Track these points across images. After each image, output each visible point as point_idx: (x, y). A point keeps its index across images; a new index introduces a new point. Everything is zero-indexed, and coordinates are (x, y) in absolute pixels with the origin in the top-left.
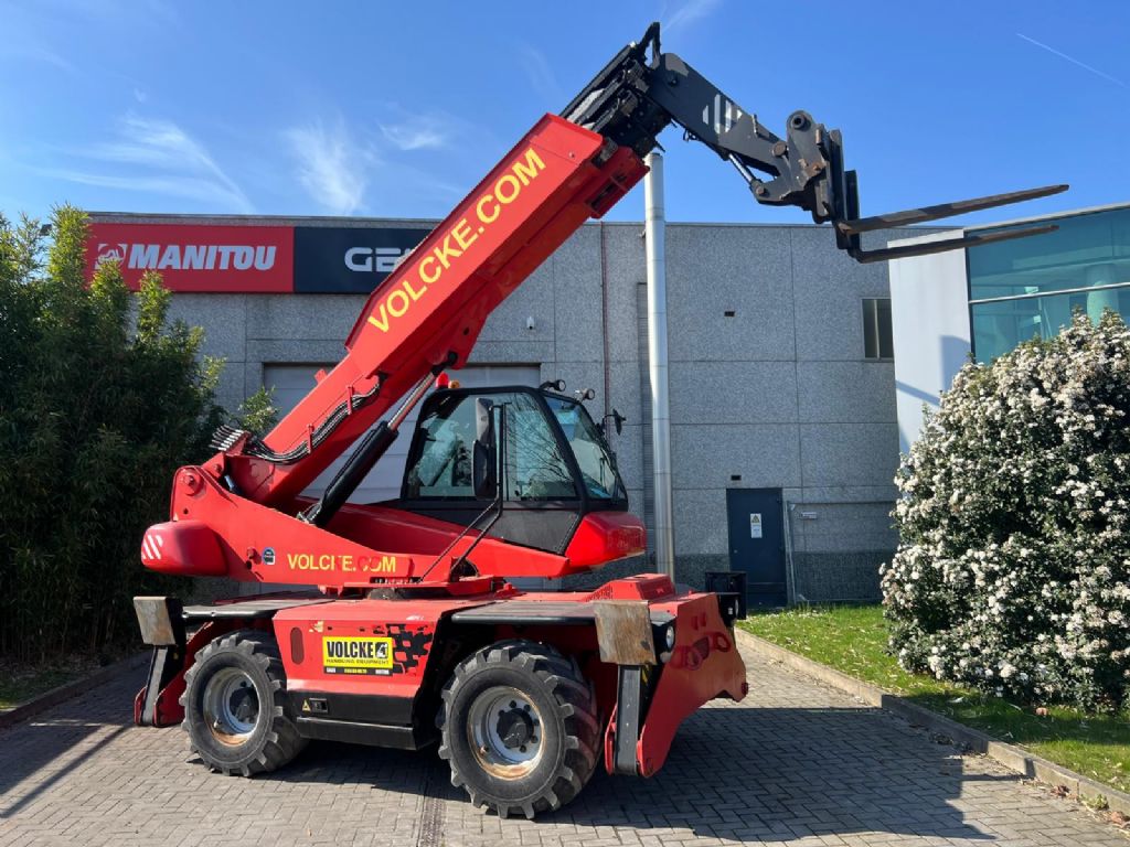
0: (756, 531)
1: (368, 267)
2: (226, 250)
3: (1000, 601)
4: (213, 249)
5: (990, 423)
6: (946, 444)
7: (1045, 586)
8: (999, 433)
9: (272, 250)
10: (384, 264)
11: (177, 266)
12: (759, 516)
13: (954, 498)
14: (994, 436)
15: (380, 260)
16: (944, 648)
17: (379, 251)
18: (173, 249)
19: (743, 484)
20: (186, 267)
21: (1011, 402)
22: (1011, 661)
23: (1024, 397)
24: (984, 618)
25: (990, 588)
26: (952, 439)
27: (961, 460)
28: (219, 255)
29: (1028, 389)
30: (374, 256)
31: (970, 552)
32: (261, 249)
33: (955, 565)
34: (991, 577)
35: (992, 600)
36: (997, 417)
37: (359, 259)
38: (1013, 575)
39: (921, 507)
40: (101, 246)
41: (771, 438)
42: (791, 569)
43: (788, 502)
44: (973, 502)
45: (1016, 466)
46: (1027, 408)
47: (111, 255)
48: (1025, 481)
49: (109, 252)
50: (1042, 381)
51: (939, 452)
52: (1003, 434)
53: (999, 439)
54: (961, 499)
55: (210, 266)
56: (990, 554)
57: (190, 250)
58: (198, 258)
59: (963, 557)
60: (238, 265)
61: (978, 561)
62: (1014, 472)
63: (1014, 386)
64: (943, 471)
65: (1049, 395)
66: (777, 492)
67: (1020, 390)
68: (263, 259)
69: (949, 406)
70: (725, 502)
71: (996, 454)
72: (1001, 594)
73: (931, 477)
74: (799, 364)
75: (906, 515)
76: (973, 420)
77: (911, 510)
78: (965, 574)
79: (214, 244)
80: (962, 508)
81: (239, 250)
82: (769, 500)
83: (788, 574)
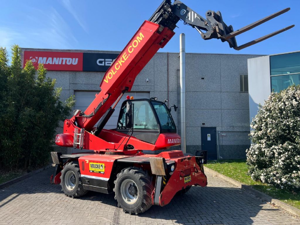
0: (209, 139)
1: (103, 64)
2: (64, 59)
3: (283, 161)
5: (280, 109)
6: (266, 115)
7: (296, 157)
8: (283, 112)
9: (77, 59)
10: (107, 64)
11: (51, 63)
12: (210, 135)
13: (269, 131)
14: (281, 113)
15: (106, 62)
16: (265, 174)
17: (106, 60)
18: (50, 59)
19: (206, 126)
21: (287, 103)
22: (285, 178)
23: (291, 102)
24: (277, 166)
25: (280, 157)
26: (268, 114)
27: (271, 120)
28: (62, 60)
29: (292, 100)
30: (105, 61)
31: (273, 146)
32: (74, 59)
33: (269, 150)
34: (280, 154)
35: (280, 160)
36: (283, 108)
37: (101, 62)
38: (286, 153)
39: (259, 133)
40: (31, 57)
41: (213, 113)
42: (218, 149)
43: (218, 131)
44: (274, 132)
45: (288, 122)
46: (292, 105)
48: (291, 126)
49: (33, 59)
50: (296, 97)
51: (264, 117)
52: (284, 113)
53: (283, 114)
54: (271, 131)
55: (60, 63)
56: (280, 147)
57: (55, 59)
58: (57, 61)
59: (271, 148)
60: (68, 63)
61: (276, 149)
62: (288, 123)
63: (288, 99)
64: (265, 123)
65: (298, 101)
66: (215, 128)
67: (290, 100)
68: (75, 61)
69: (267, 104)
70: (200, 131)
71: (282, 118)
72: (283, 159)
73: (261, 125)
74: (222, 93)
75: (254, 135)
76: (275, 108)
77: (255, 134)
78: (272, 153)
80: (271, 134)
81: (68, 59)
82: (212, 130)
83: (217, 151)
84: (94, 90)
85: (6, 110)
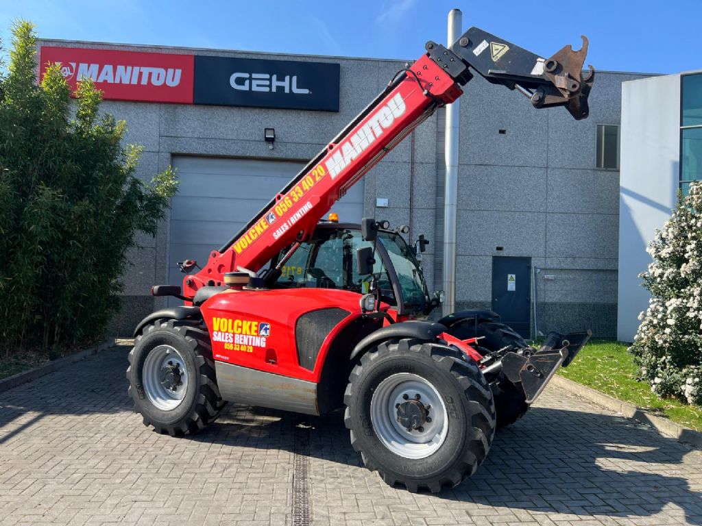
0: (511, 286)
1: (246, 88)
2: (146, 71)
4: (136, 69)
9: (179, 72)
10: (258, 86)
12: (514, 276)
15: (254, 83)
18: (108, 68)
19: (504, 253)
20: (117, 81)
28: (141, 74)
32: (171, 71)
37: (240, 81)
41: (526, 222)
42: (534, 311)
43: (536, 268)
49: (64, 68)
55: (135, 82)
57: (121, 68)
58: (126, 75)
60: (155, 82)
66: (528, 260)
68: (172, 78)
70: (491, 266)
74: (549, 170)
79: (137, 66)
81: (155, 71)
82: (522, 265)
83: (531, 317)
84: (221, 154)
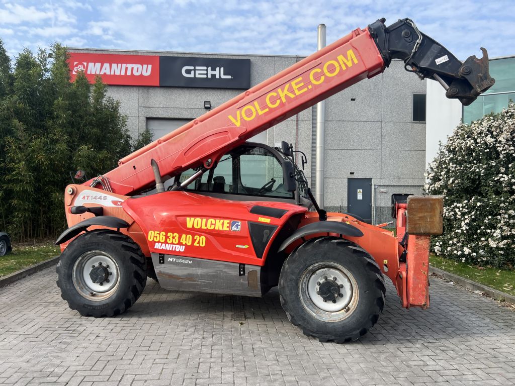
0: (360, 197)
1: (192, 75)
2: (130, 66)
3: (466, 224)
5: (468, 149)
6: (448, 158)
7: (486, 218)
8: (472, 154)
10: (199, 74)
11: (108, 73)
12: (361, 190)
13: (451, 181)
14: (470, 155)
15: (197, 72)
16: (441, 243)
17: (197, 68)
18: (107, 65)
19: (355, 176)
20: (112, 73)
21: (478, 140)
22: (469, 248)
23: (484, 138)
24: (459, 231)
25: (463, 219)
26: (451, 156)
27: (455, 165)
29: (486, 135)
30: (195, 70)
31: (455, 204)
32: (145, 66)
33: (449, 209)
34: (463, 214)
35: (463, 224)
36: (472, 147)
37: (188, 72)
38: (473, 213)
39: (435, 185)
40: (75, 63)
41: (368, 156)
42: (373, 212)
43: (375, 185)
44: (458, 183)
45: (478, 168)
46: (485, 143)
47: (80, 67)
48: (482, 174)
49: (79, 66)
50: (493, 132)
51: (445, 162)
52: (474, 154)
53: (472, 157)
54: (453, 182)
55: (123, 73)
56: (464, 205)
59: (452, 206)
60: (136, 74)
61: (459, 208)
62: (477, 170)
63: (480, 133)
64: (446, 170)
65: (495, 138)
66: (370, 179)
67: (483, 135)
68: (146, 70)
69: (451, 142)
70: (347, 184)
71: (470, 163)
72: (467, 221)
73: (440, 173)
74: (383, 123)
75: (429, 189)
76: (461, 148)
77: (431, 187)
78: (453, 213)
79: (124, 63)
80: (453, 185)
82: (366, 183)
83: (372, 216)
85: (54, 149)
